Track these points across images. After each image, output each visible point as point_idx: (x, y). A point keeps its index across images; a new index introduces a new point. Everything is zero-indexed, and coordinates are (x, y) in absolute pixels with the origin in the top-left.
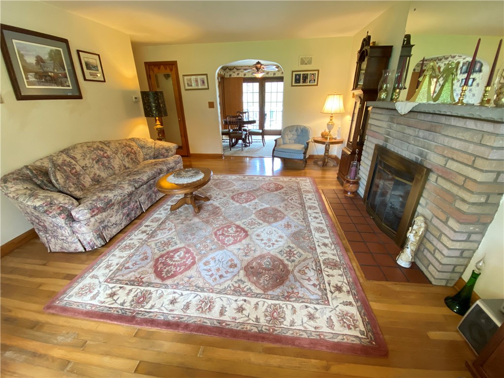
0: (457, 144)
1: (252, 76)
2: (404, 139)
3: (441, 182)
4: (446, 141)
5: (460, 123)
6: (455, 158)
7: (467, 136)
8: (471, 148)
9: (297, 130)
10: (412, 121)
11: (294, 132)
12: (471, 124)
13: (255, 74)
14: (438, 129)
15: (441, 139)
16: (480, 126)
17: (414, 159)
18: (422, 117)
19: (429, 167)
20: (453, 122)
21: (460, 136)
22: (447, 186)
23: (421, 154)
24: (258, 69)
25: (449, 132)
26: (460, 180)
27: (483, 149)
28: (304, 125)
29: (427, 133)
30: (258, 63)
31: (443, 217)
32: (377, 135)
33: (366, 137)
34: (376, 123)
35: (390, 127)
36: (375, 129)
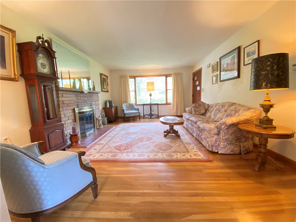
10: (85, 96)
23: (91, 104)
32: (71, 104)
33: (61, 109)
34: (68, 99)
35: (78, 99)
36: (68, 102)
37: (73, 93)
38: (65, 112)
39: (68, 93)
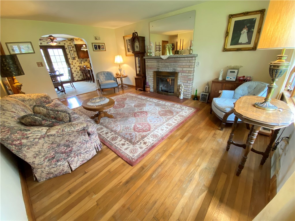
0: (184, 64)
1: (48, 45)
2: (167, 67)
3: (183, 74)
4: (181, 64)
5: (183, 59)
6: (184, 67)
7: (186, 61)
8: (188, 64)
9: (104, 74)
10: (168, 61)
11: (103, 75)
12: (186, 59)
13: (50, 43)
14: (177, 62)
15: (179, 64)
16: (189, 59)
17: (172, 71)
18: (171, 59)
19: (178, 72)
20: (181, 59)
21: (184, 62)
22: (185, 74)
23: (174, 69)
24: (52, 40)
25: (181, 61)
26: (188, 72)
27: (191, 63)
28: (107, 71)
29: (174, 63)
30: (51, 36)
31: (186, 82)
32: (153, 68)
33: (146, 70)
34: (150, 64)
35: (158, 64)
36: (151, 66)
37: (155, 60)
38: (148, 72)
39: (151, 60)
